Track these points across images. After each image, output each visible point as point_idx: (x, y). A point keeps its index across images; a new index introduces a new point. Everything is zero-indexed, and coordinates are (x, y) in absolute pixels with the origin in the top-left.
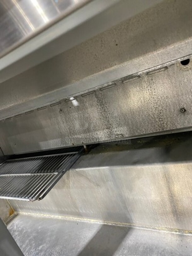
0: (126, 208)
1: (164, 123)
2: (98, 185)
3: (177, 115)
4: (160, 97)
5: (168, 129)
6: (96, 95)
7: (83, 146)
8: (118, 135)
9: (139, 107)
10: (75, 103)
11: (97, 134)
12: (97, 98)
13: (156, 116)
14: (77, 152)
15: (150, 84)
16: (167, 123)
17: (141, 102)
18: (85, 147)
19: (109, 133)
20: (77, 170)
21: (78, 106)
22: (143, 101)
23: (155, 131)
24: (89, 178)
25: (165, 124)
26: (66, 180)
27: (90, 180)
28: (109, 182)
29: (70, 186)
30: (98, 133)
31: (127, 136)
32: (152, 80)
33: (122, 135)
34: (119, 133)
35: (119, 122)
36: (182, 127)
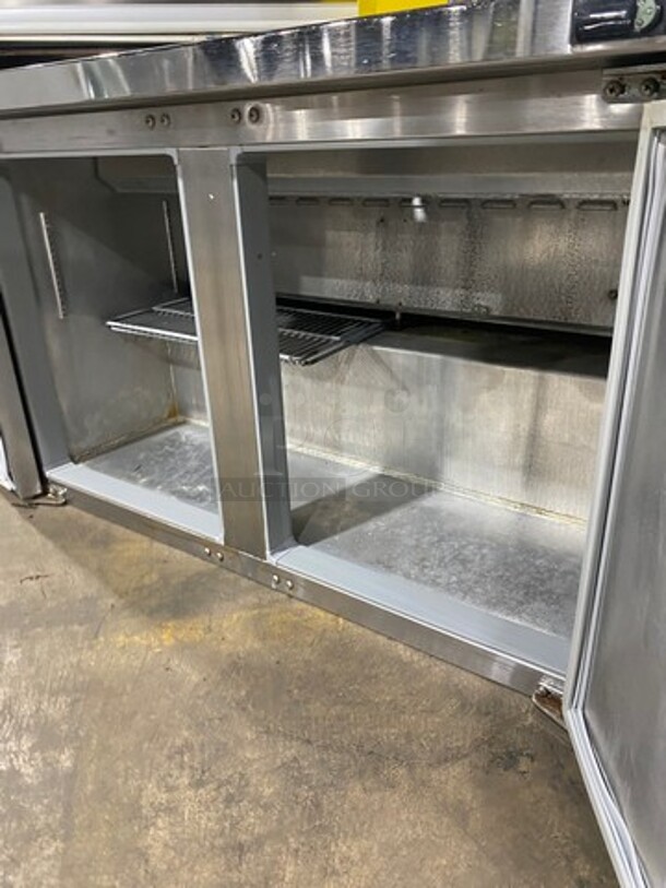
0: (440, 445)
1: (571, 308)
2: (405, 388)
3: (601, 300)
4: (583, 258)
5: (575, 321)
6: (468, 213)
7: (393, 314)
8: (479, 306)
9: (540, 264)
10: (419, 214)
11: (438, 293)
12: (470, 219)
13: (563, 291)
14: (378, 321)
15: (577, 228)
16: (577, 309)
17: (548, 257)
18: (398, 316)
19: (463, 298)
20: (377, 348)
21: (422, 224)
22: (552, 255)
23: (551, 319)
24: (394, 369)
25: (573, 311)
26: (342, 365)
27: (393, 376)
28: (430, 387)
29: (344, 379)
30: (442, 292)
31: (496, 313)
32: (583, 220)
33: (487, 308)
34: (483, 303)
35: (493, 281)
36: (601, 324)
